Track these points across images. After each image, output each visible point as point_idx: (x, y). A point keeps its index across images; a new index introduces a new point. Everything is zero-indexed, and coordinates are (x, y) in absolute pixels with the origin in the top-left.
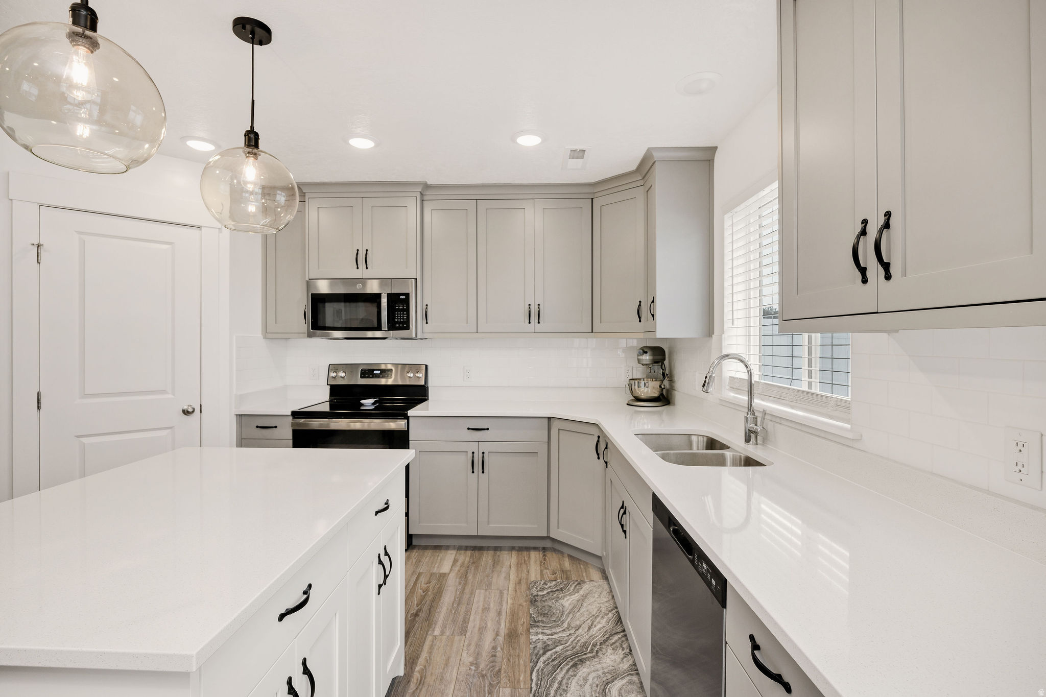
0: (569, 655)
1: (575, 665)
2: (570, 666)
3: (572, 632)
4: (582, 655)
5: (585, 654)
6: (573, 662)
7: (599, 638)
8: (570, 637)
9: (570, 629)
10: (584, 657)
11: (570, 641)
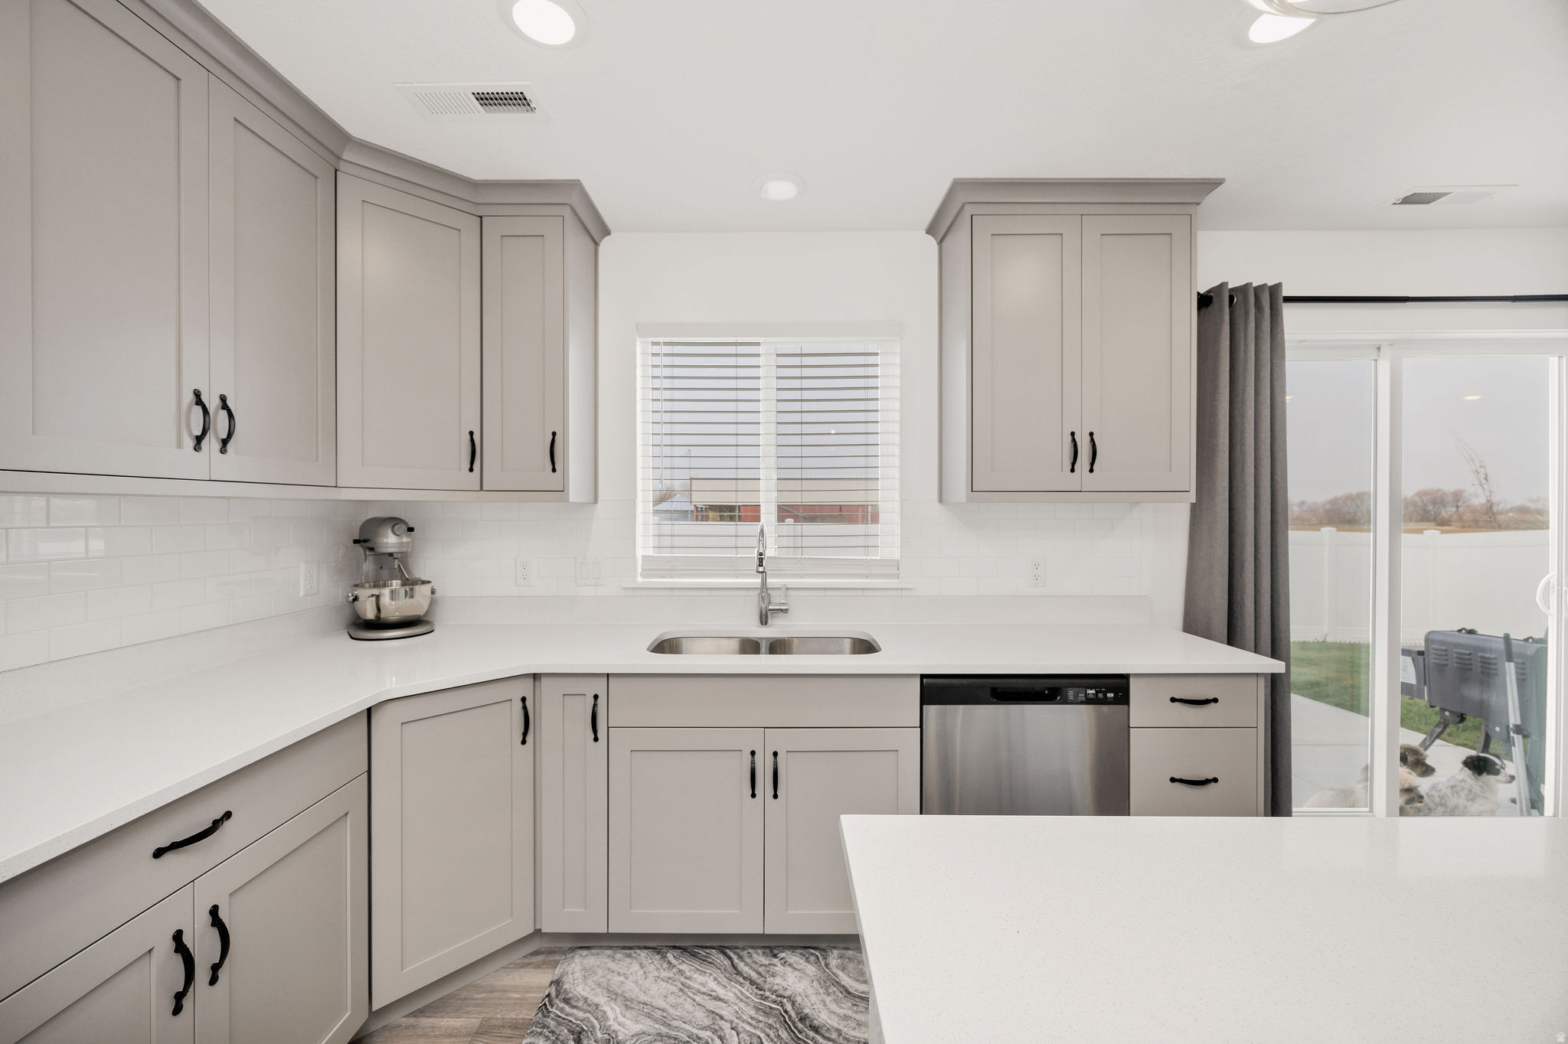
0: (790, 1035)
1: (816, 1029)
2: (817, 1036)
3: (726, 1026)
4: (790, 1017)
5: (786, 1012)
6: (805, 1029)
7: (747, 990)
8: (740, 1030)
9: (717, 1028)
10: (793, 1015)
11: (754, 1031)
